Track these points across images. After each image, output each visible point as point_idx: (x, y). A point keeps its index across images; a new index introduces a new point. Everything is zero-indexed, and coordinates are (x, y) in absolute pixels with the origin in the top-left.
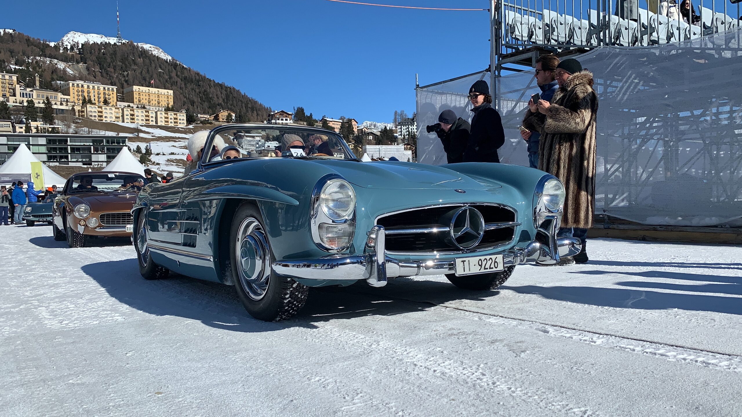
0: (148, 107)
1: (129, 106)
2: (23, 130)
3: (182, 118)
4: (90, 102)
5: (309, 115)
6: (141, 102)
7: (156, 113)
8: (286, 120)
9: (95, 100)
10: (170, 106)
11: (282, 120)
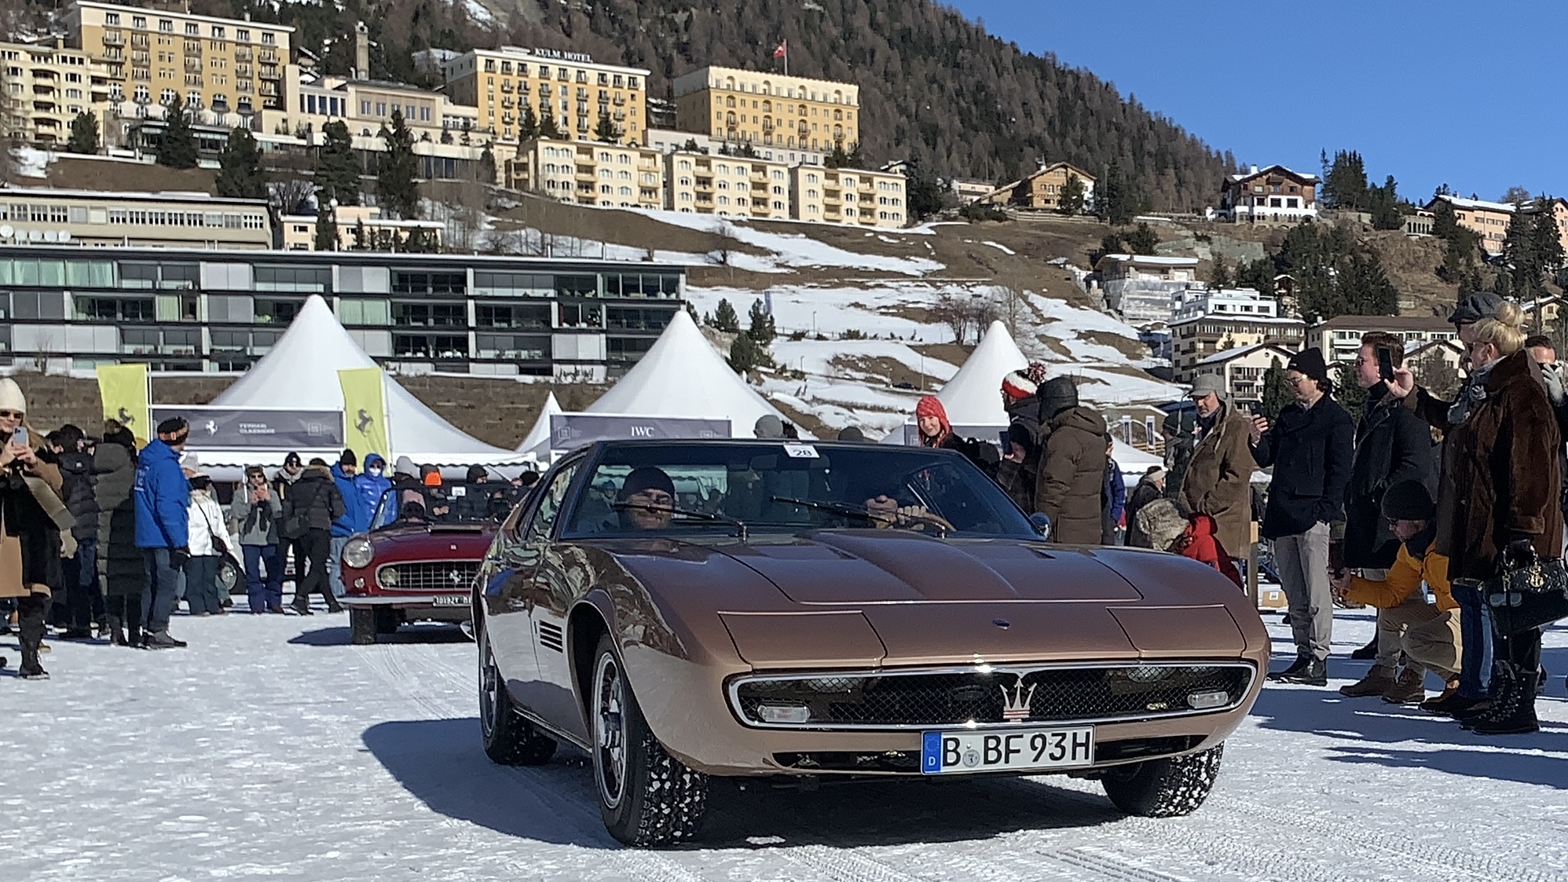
0: (762, 151)
1: (691, 146)
2: (308, 238)
3: (890, 195)
4: (549, 129)
5: (1381, 184)
6: (739, 130)
7: (793, 172)
8: (1292, 204)
9: (566, 121)
10: (846, 148)
11: (1276, 203)
